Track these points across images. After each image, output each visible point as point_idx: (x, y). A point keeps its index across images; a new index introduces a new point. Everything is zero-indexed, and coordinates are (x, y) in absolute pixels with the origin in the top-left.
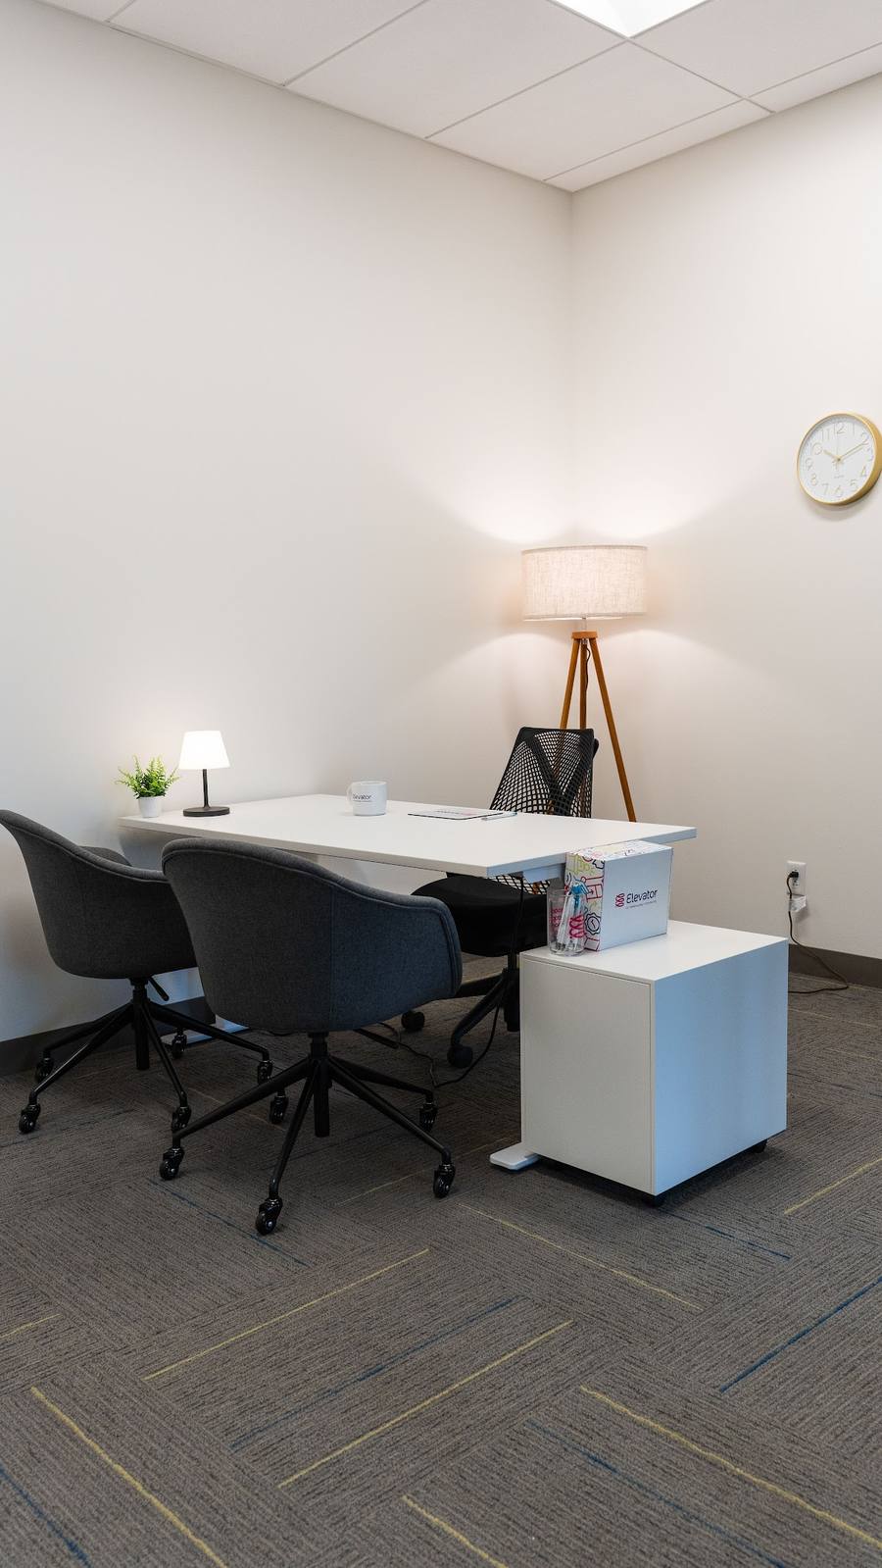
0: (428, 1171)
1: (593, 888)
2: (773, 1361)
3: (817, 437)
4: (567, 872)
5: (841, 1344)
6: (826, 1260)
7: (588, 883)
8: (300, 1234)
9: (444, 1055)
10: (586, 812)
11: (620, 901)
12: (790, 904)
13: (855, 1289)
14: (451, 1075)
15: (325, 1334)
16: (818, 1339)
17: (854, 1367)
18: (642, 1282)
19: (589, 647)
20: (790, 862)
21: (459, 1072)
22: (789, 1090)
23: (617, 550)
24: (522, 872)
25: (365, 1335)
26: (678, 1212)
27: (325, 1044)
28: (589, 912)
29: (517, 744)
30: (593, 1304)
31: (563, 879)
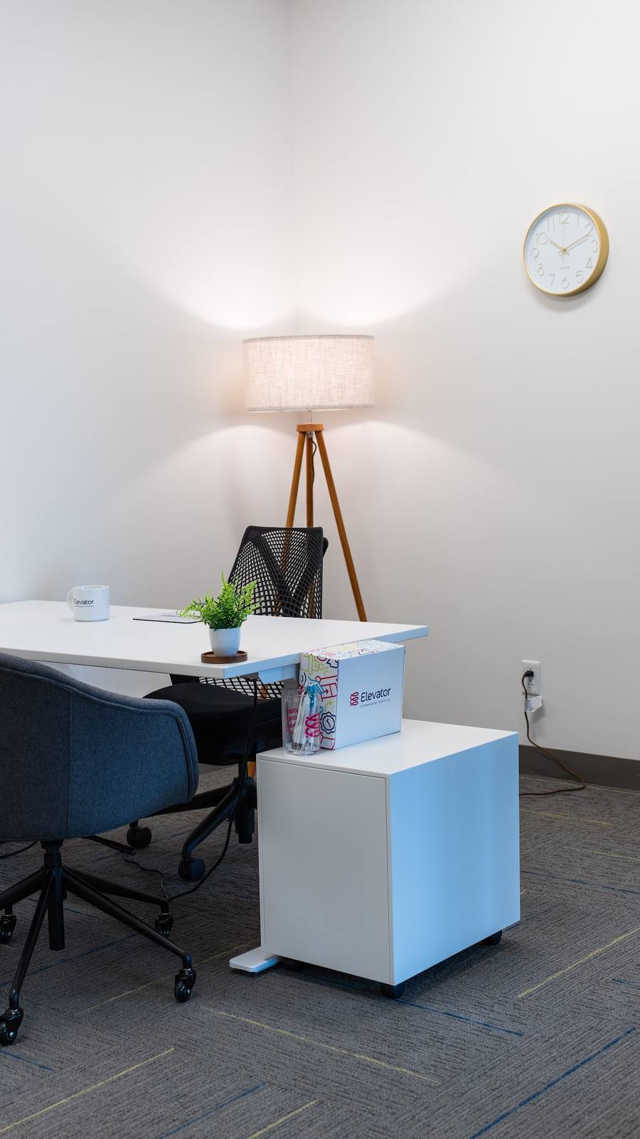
0: (169, 980)
1: (328, 688)
2: (505, 1120)
3: (543, 226)
4: (302, 673)
5: (568, 1102)
6: (557, 1034)
7: (323, 682)
8: (42, 1043)
9: (174, 870)
10: (316, 612)
11: (354, 699)
12: (526, 704)
13: (582, 1056)
14: (181, 888)
15: (78, 1128)
16: (547, 1100)
17: (579, 1121)
18: (383, 1064)
19: (315, 440)
20: (524, 661)
21: (192, 885)
22: (523, 886)
23: (343, 340)
24: (257, 674)
25: (118, 1126)
26: (417, 1002)
27: (59, 854)
28: (324, 712)
29: (243, 543)
30: (337, 1085)
31: (298, 681)
